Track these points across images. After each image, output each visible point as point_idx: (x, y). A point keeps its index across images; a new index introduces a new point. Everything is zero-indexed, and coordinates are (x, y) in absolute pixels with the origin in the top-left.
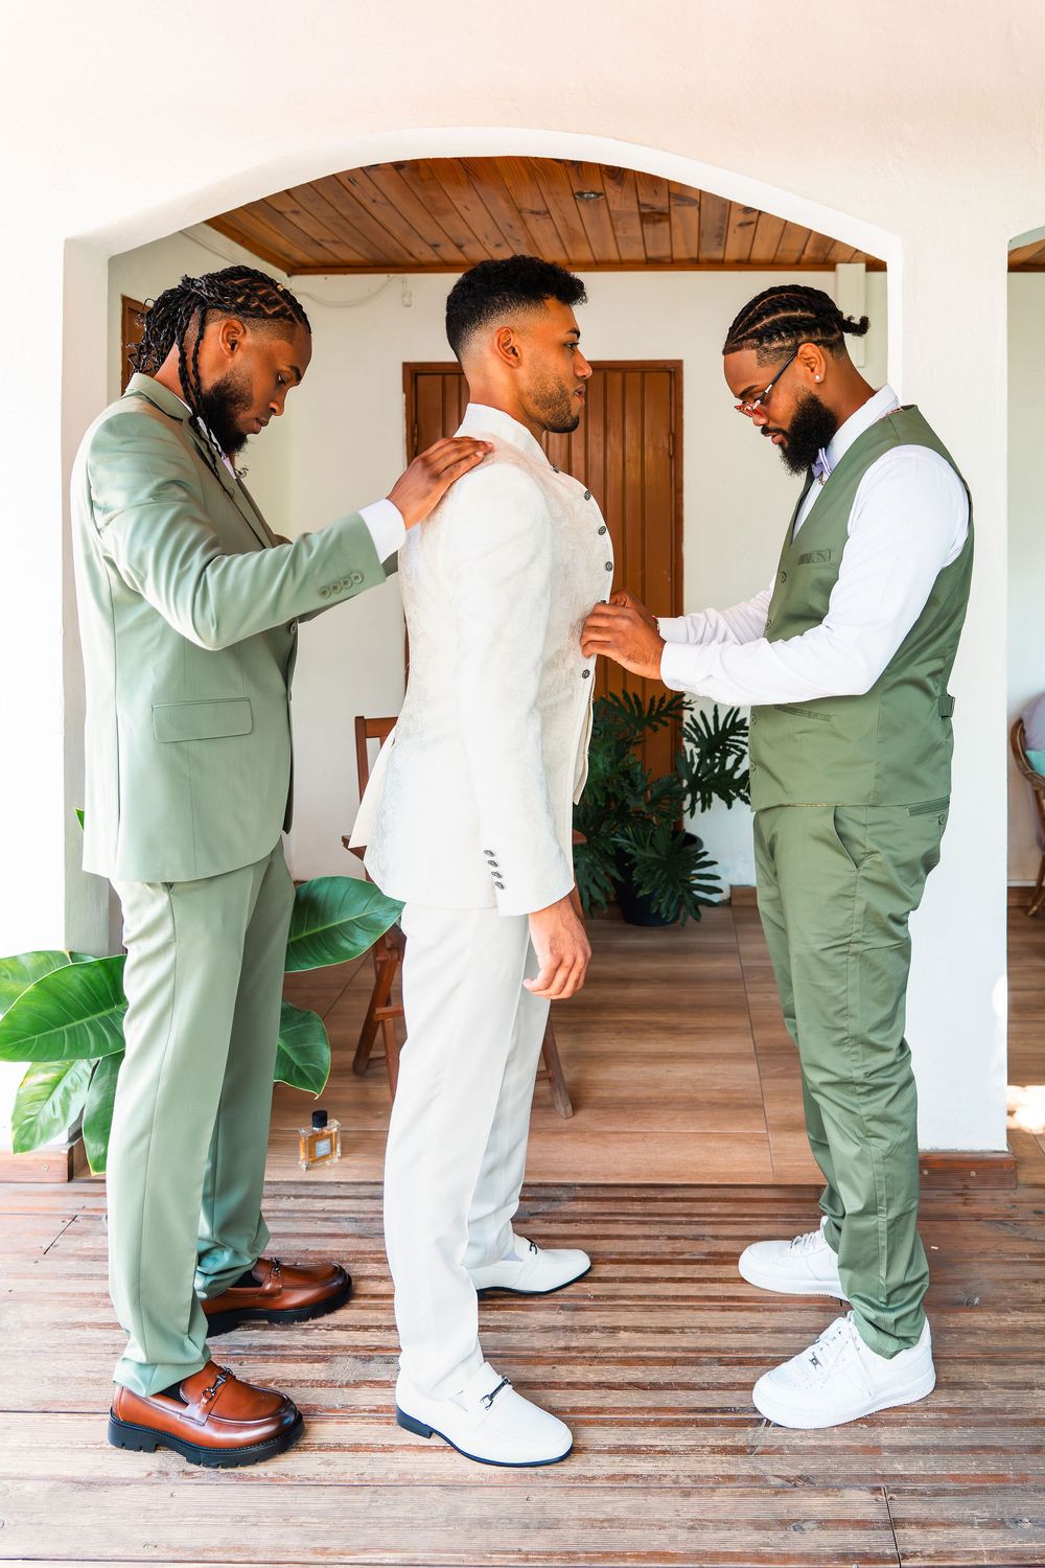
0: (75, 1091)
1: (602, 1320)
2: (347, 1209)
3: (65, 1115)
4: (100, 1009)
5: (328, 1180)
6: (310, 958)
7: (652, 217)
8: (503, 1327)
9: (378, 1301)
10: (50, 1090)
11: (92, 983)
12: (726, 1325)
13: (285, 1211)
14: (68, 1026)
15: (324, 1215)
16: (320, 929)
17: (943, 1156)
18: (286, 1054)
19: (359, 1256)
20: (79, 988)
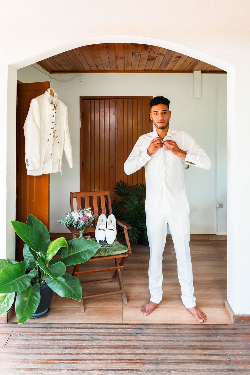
0: (10, 299)
1: (165, 367)
2: (85, 332)
3: (8, 306)
4: (18, 277)
5: (78, 323)
6: (74, 261)
7: (151, 59)
8: (137, 370)
9: (101, 361)
10: (3, 299)
11: (16, 269)
12: (200, 369)
13: (68, 332)
14: (11, 282)
15: (79, 334)
16: (75, 253)
17: (247, 316)
18: (70, 289)
19: (92, 347)
20: (13, 271)
